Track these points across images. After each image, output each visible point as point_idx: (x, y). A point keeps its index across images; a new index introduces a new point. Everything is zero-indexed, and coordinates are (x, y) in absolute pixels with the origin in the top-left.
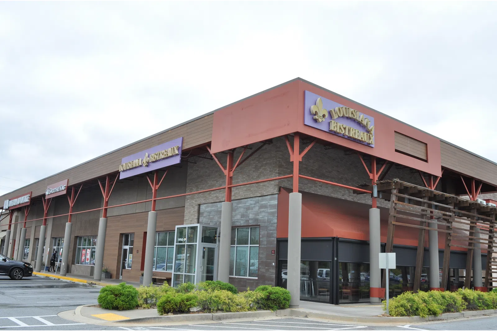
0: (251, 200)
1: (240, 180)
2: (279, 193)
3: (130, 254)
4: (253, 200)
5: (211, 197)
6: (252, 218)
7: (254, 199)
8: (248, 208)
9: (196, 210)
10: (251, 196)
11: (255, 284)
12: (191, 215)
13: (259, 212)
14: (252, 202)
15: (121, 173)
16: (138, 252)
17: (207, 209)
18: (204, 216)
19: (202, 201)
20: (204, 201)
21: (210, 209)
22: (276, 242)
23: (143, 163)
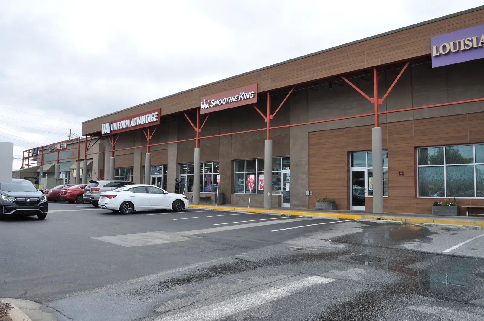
15: (433, 58)
16: (403, 174)
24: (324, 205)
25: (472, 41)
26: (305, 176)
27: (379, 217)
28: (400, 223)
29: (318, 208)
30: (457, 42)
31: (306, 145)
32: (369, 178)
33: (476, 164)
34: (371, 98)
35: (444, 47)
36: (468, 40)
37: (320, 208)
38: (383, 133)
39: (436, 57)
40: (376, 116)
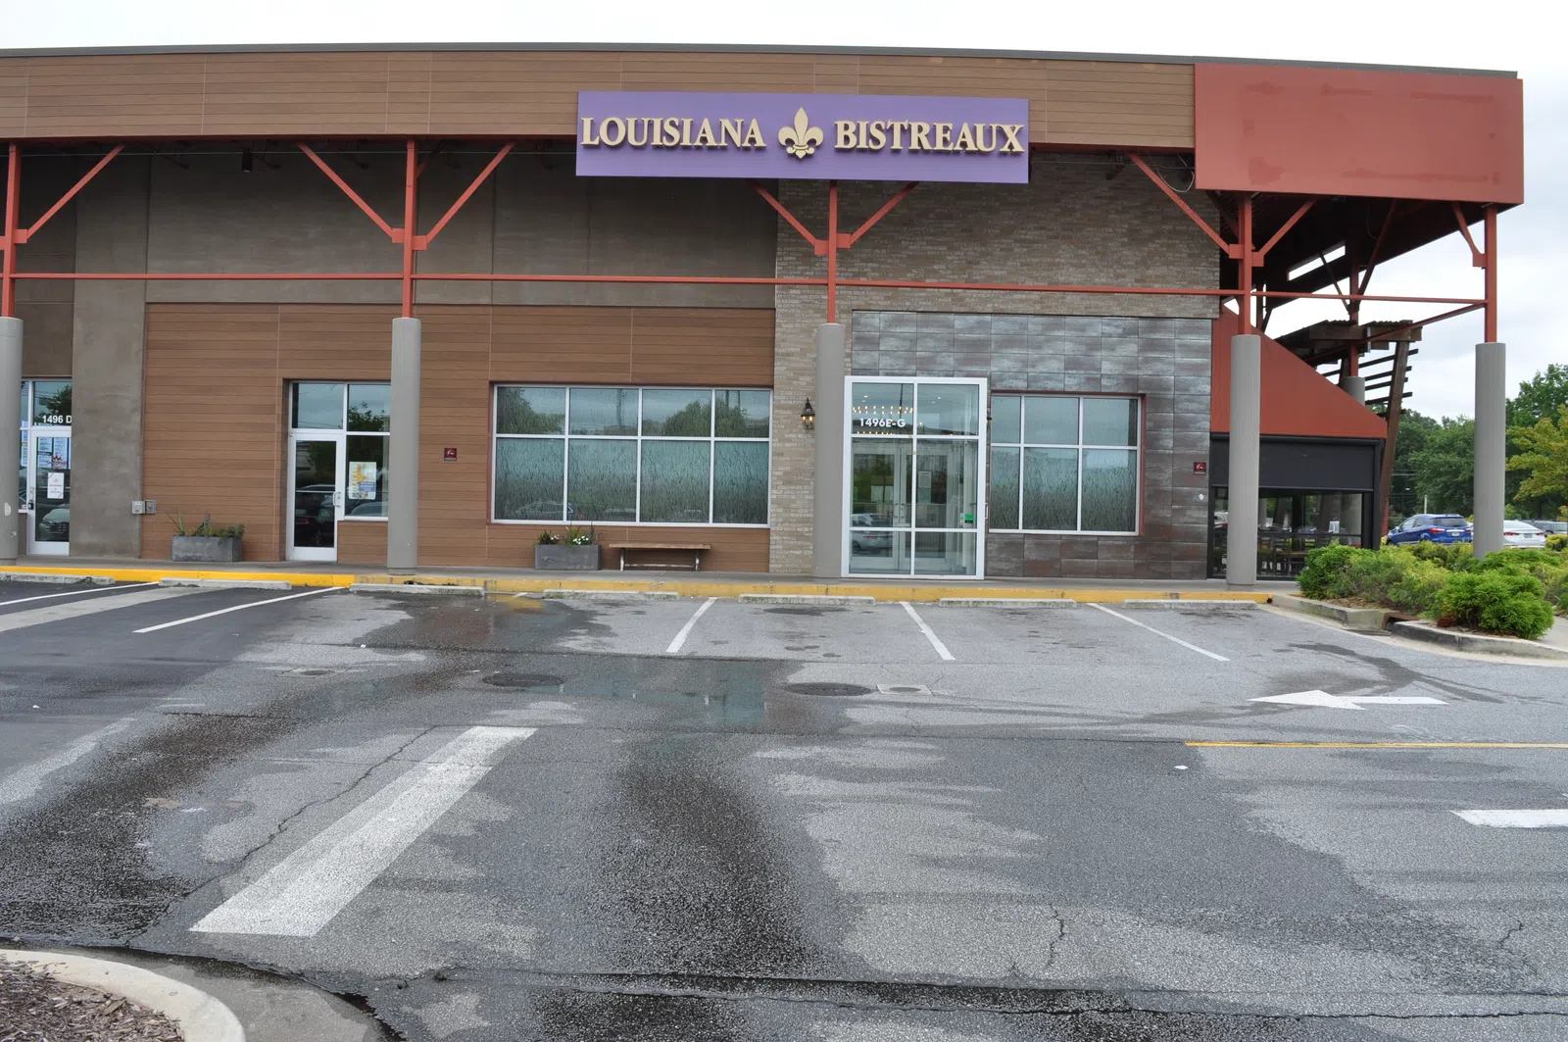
0: (1108, 325)
1: (1063, 261)
2: (1218, 316)
3: (354, 465)
4: (1115, 323)
5: (923, 294)
6: (1116, 372)
7: (1119, 322)
8: (1095, 345)
10: (1115, 313)
13: (1140, 358)
14: (1108, 330)
15: (580, 154)
16: (455, 456)
17: (899, 330)
18: (882, 348)
19: (874, 302)
20: (885, 303)
21: (914, 330)
22: (1207, 443)
23: (783, 143)
24: (207, 546)
25: (680, 128)
26: (131, 451)
27: (410, 578)
28: (478, 591)
29: (181, 555)
30: (646, 121)
31: (137, 347)
32: (351, 463)
33: (644, 438)
34: (392, 226)
35: (612, 126)
36: (672, 124)
37: (190, 555)
38: (426, 336)
39: (588, 147)
40: (407, 283)
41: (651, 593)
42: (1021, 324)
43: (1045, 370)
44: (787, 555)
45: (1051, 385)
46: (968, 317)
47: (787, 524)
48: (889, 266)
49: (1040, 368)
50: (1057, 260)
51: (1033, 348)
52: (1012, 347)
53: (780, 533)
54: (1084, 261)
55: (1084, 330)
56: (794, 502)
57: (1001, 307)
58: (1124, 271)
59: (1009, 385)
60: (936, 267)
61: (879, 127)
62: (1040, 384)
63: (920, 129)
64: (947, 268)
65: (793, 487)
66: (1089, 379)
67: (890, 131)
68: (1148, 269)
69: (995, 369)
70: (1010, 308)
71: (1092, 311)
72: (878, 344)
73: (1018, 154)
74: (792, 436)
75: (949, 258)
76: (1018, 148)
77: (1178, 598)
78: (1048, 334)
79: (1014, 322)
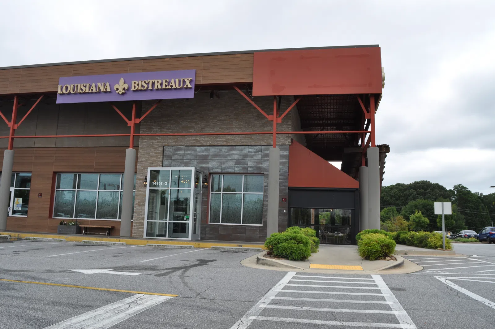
0: (251, 148)
1: (234, 126)
2: (290, 144)
3: (16, 199)
4: (253, 148)
5: (186, 140)
6: (253, 165)
7: (255, 147)
8: (246, 156)
9: (160, 152)
10: (253, 144)
11: (259, 231)
12: (152, 157)
13: (262, 160)
14: (251, 150)
15: (58, 96)
16: (41, 196)
17: (178, 152)
18: (173, 159)
19: (169, 143)
20: (173, 143)
21: (183, 152)
22: (287, 191)
23: (116, 90)
28: (7, 237)
30: (76, 85)
33: (99, 190)
34: (9, 121)
35: (67, 88)
36: (83, 85)
39: (61, 94)
40: (10, 140)
41: (56, 239)
42: (220, 149)
43: (228, 165)
44: (138, 231)
45: (230, 171)
46: (202, 147)
47: (138, 220)
48: (175, 131)
49: (226, 165)
50: (232, 126)
51: (224, 157)
52: (216, 157)
53: (136, 223)
54: (241, 126)
55: (242, 151)
56: (141, 212)
57: (213, 143)
58: (255, 129)
59: (215, 171)
60: (191, 130)
61: (145, 82)
62: (226, 170)
63: (158, 82)
64: (195, 131)
65: (141, 207)
66: (243, 168)
67: (148, 84)
68: (264, 128)
69: (211, 165)
70: (215, 143)
71: (244, 144)
72: (172, 158)
73: (190, 88)
74: (142, 189)
75: (195, 127)
76: (189, 86)
77: (241, 247)
78: (229, 152)
79: (217, 149)
